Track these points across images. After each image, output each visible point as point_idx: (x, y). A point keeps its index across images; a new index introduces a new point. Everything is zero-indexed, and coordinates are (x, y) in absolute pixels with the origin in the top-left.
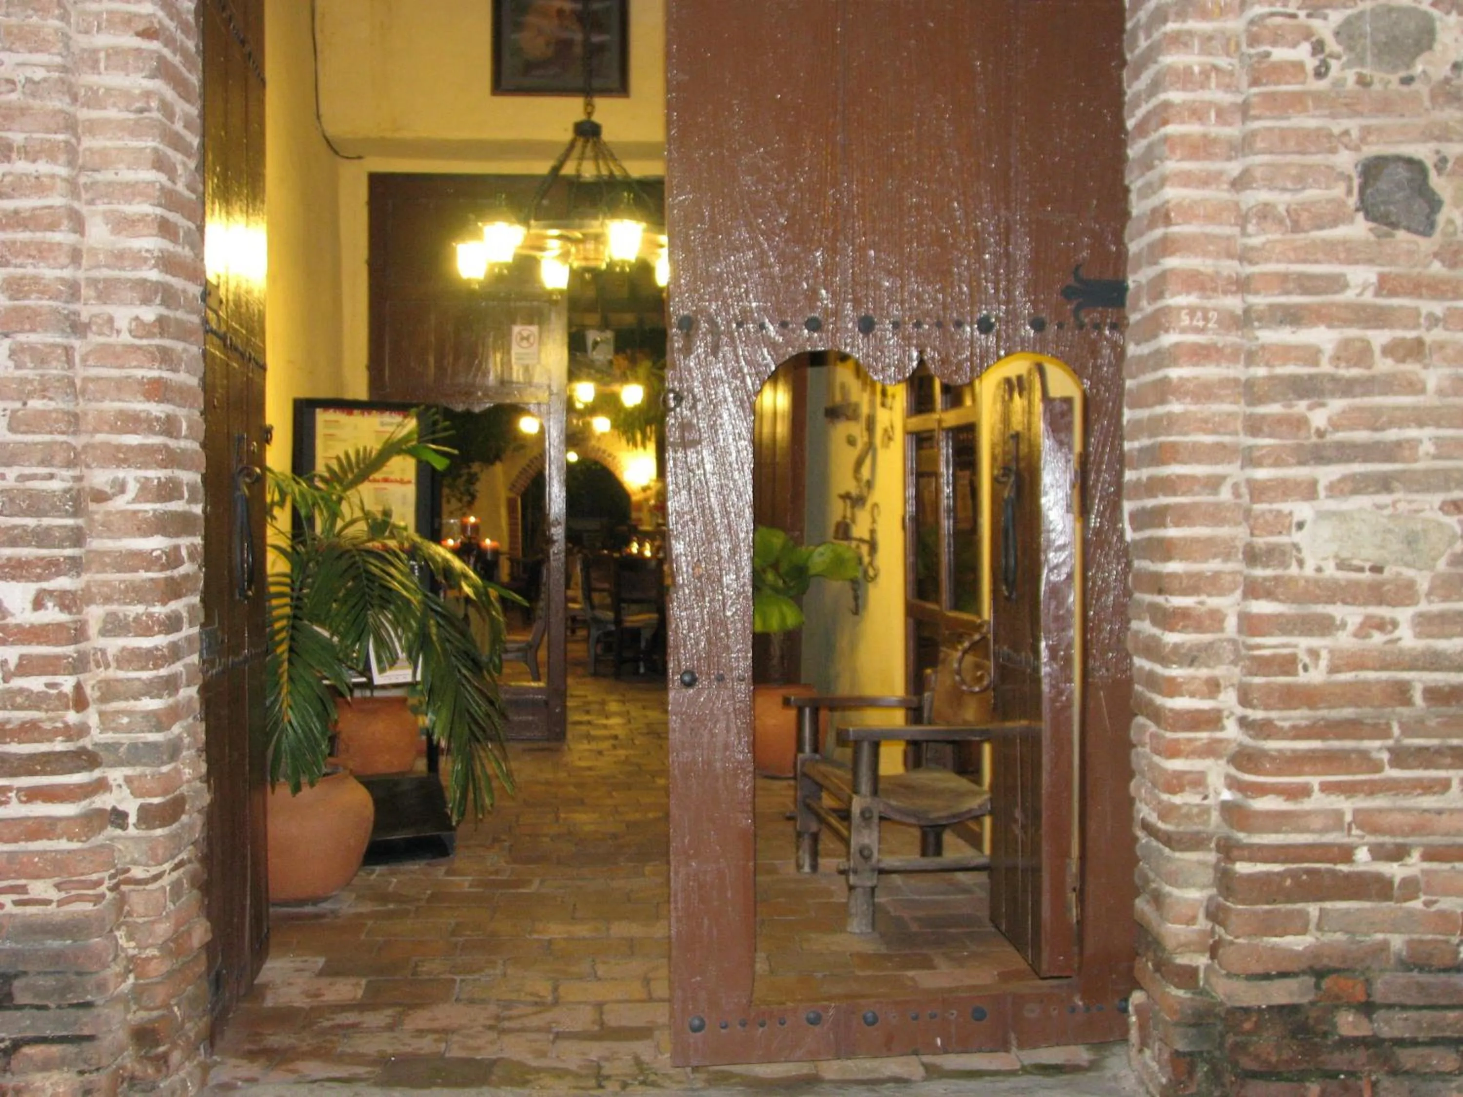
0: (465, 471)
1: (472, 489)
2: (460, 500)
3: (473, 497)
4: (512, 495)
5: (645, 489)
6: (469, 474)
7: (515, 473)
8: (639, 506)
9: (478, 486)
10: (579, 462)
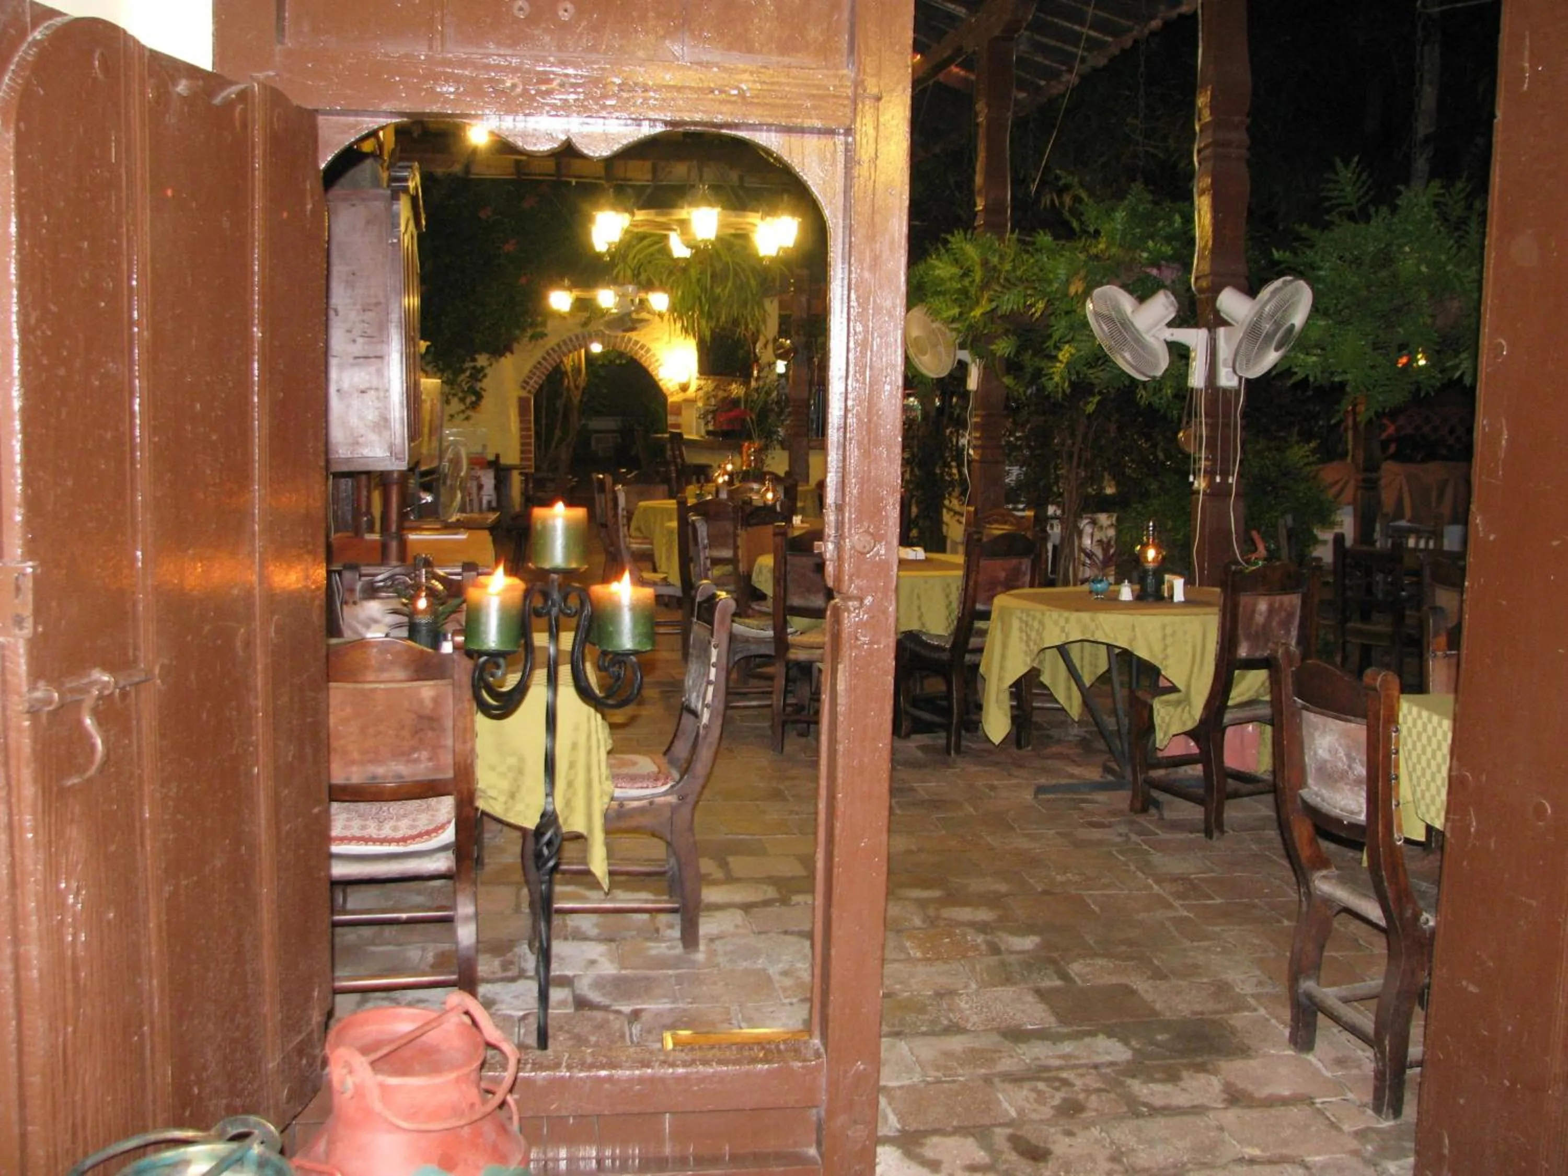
0: (469, 364)
1: (478, 386)
2: (462, 400)
3: (479, 397)
4: (524, 394)
5: (684, 388)
6: (474, 368)
7: (528, 367)
8: (678, 409)
9: (485, 384)
10: (603, 355)
